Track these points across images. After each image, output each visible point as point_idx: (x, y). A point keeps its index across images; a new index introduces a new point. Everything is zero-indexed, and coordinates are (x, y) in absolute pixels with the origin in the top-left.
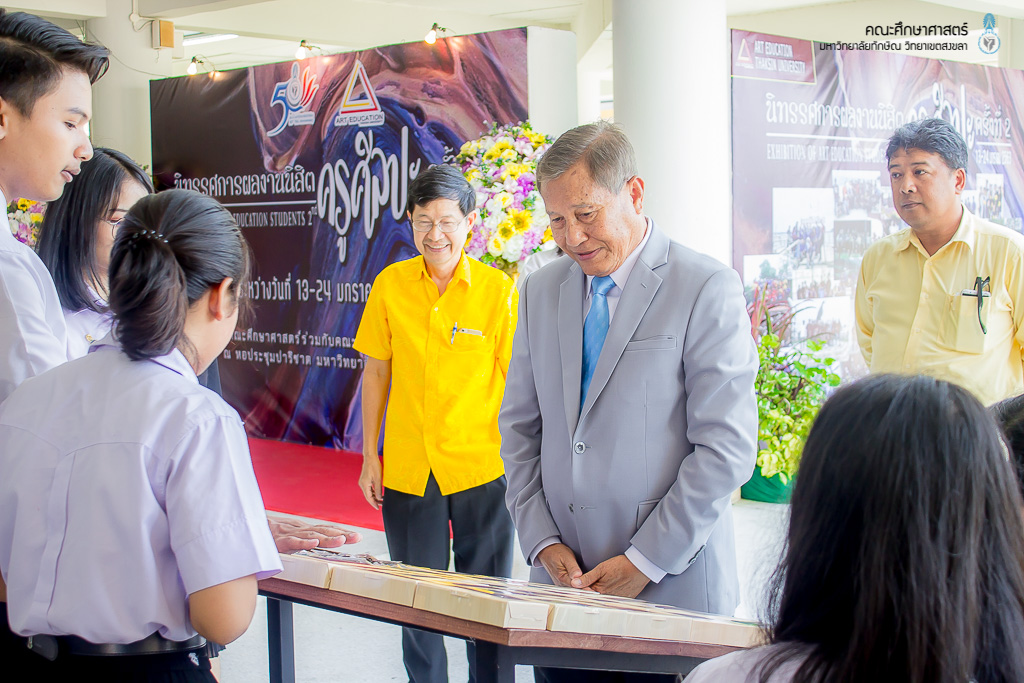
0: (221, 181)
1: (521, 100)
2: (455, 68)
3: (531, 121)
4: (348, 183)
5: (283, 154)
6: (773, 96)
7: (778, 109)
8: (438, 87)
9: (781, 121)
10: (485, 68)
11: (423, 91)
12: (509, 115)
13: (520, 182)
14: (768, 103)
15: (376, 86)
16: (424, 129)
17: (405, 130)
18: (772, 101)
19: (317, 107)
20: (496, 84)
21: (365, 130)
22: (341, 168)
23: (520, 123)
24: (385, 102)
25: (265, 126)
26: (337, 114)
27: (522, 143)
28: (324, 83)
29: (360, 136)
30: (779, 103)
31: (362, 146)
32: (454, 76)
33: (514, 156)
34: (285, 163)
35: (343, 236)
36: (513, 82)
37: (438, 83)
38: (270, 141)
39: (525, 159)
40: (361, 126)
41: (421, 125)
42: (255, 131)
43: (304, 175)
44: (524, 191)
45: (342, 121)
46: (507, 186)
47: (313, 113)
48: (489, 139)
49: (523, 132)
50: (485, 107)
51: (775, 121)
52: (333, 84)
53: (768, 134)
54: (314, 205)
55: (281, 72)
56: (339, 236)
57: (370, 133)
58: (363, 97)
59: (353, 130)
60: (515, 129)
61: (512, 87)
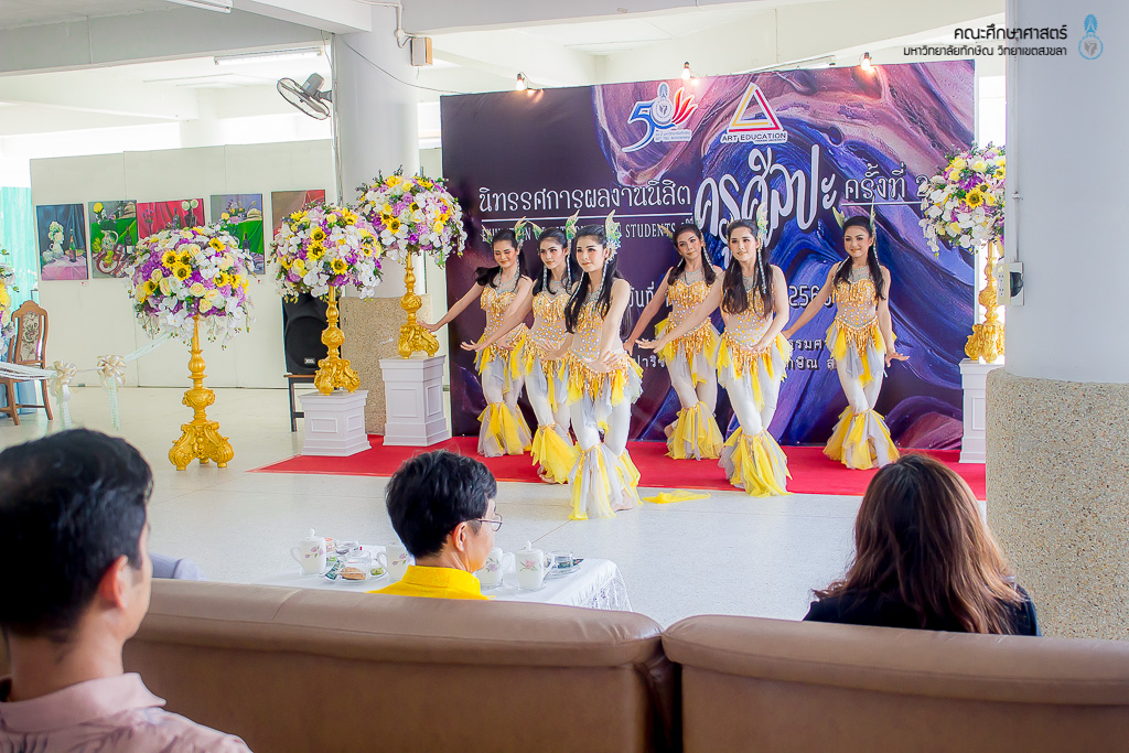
0: (553, 196)
1: (965, 124)
2: (883, 93)
5: (646, 169)
8: (860, 110)
10: (921, 94)
11: (840, 113)
15: (777, 105)
16: (841, 147)
17: (815, 149)
19: (695, 125)
20: (936, 110)
21: (762, 148)
24: (789, 123)
25: (619, 142)
26: (725, 132)
28: (706, 102)
29: (755, 153)
31: (757, 161)
32: (881, 101)
34: (648, 177)
36: (955, 108)
38: (626, 156)
40: (756, 143)
41: (837, 143)
42: (603, 147)
43: (676, 189)
45: (731, 138)
50: (920, 129)
52: (718, 104)
55: (642, 90)
57: (770, 150)
58: (759, 116)
59: (745, 147)
61: (954, 112)
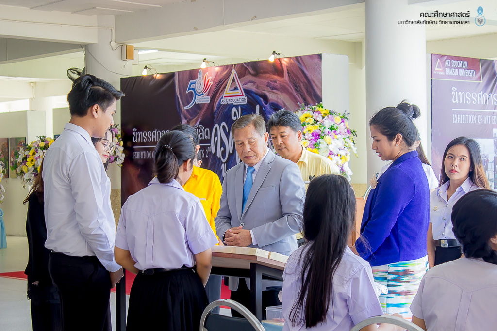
0: (159, 133)
1: (318, 92)
2: (284, 74)
3: (325, 101)
4: (227, 135)
5: (193, 119)
6: (456, 89)
7: (459, 96)
8: (275, 84)
9: (461, 102)
10: (300, 75)
11: (267, 86)
12: (312, 99)
13: (313, 134)
14: (453, 93)
15: (243, 83)
16: (268, 106)
17: (258, 107)
18: (455, 92)
19: (211, 94)
20: (305, 83)
21: (237, 106)
22: (224, 126)
23: (317, 104)
24: (247, 92)
25: (183, 103)
26: (222, 98)
27: (317, 114)
28: (215, 81)
29: (234, 110)
30: (460, 93)
31: (235, 115)
32: (284, 79)
33: (312, 121)
34: (193, 123)
35: (224, 163)
36: (314, 82)
37: (275, 82)
38: (185, 112)
39: (318, 123)
40: (234, 104)
41: (266, 104)
42: (177, 106)
43: (204, 130)
44: (315, 139)
45: (225, 101)
46: (306, 137)
47: (209, 97)
48: (300, 112)
49: (318, 109)
50: (300, 95)
51: (457, 102)
52: (220, 82)
53: (453, 109)
54: (209, 146)
55: (192, 74)
56: (222, 163)
57: (240, 107)
58: (236, 89)
59: (231, 106)
60: (313, 107)
61: (314, 85)
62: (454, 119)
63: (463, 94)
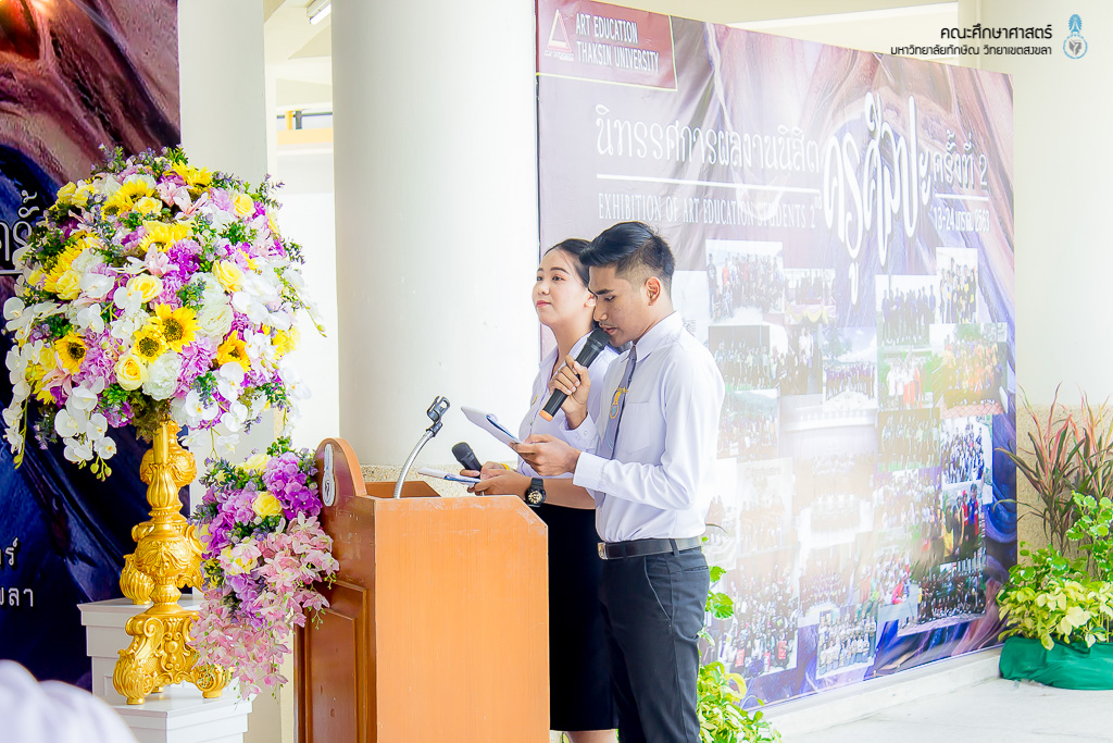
1: (165, 109)
2: (41, 48)
3: (185, 145)
6: (606, 110)
7: (615, 132)
8: (9, 82)
9: (621, 153)
10: (98, 49)
12: (143, 135)
13: (173, 257)
14: (598, 122)
18: (604, 118)
20: (118, 79)
23: (165, 150)
27: (172, 185)
30: (617, 122)
32: (39, 64)
33: (157, 208)
36: (149, 76)
37: (9, 75)
39: (179, 215)
44: (182, 272)
46: (151, 264)
48: (110, 177)
49: (172, 166)
50: (97, 120)
51: (612, 153)
53: (600, 176)
60: (158, 160)
61: (148, 86)
62: (601, 206)
63: (626, 129)
